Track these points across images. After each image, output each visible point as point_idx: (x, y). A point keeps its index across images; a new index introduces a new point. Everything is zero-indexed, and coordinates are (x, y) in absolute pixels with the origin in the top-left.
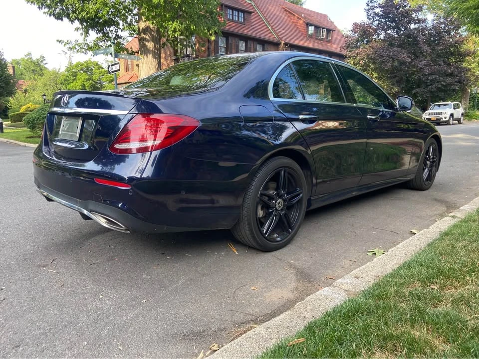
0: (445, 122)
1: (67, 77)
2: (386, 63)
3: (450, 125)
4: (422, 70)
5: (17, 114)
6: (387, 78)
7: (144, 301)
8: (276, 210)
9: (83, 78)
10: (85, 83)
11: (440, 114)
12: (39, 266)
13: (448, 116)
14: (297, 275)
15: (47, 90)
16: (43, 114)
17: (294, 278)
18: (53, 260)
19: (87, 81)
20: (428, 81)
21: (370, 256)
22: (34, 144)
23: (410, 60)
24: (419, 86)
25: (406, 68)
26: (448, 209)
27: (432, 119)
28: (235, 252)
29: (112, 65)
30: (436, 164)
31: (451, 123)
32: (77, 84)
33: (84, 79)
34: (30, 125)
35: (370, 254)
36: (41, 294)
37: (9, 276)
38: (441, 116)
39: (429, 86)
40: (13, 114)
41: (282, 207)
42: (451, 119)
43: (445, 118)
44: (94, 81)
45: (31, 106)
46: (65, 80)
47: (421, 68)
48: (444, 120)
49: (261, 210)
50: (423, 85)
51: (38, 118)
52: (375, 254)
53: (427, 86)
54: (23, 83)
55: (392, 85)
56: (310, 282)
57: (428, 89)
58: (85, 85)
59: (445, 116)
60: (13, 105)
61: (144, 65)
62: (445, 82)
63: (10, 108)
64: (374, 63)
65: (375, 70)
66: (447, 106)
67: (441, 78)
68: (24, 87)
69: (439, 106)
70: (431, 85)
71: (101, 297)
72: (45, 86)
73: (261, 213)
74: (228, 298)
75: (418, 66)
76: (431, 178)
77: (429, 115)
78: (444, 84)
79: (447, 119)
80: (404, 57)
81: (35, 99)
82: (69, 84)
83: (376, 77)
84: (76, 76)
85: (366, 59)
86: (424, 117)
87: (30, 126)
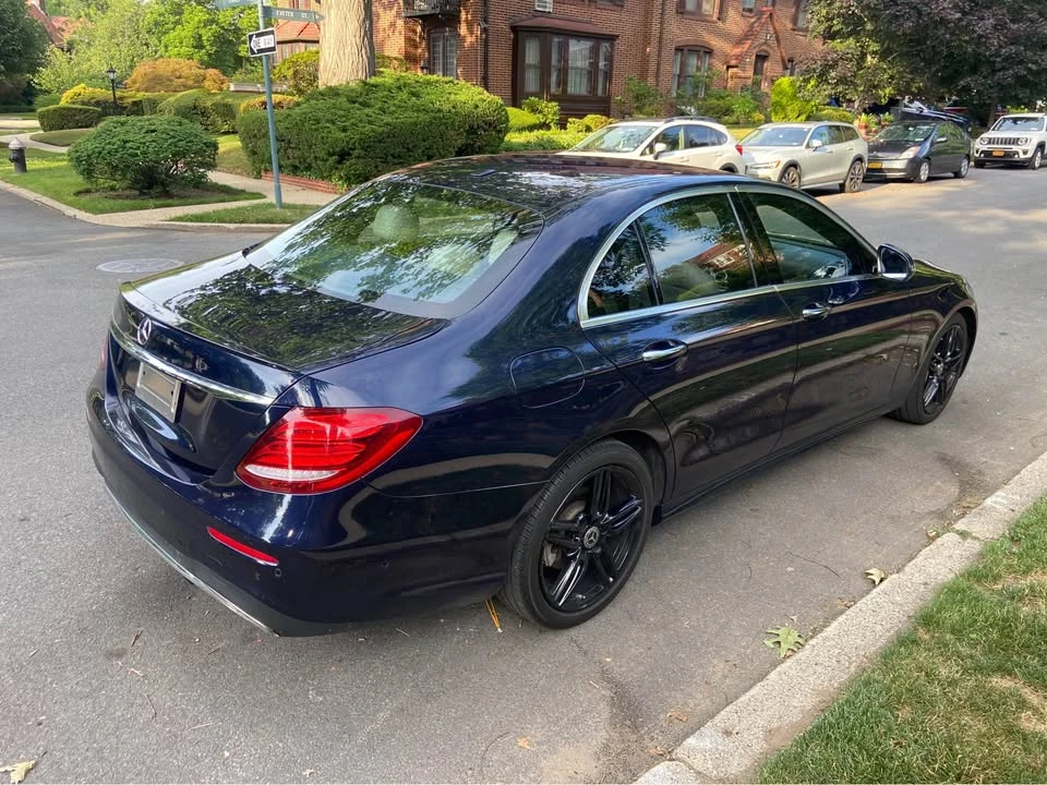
0: (1024, 161)
1: (160, 15)
2: (901, 21)
3: (1034, 168)
4: (984, 40)
5: (55, 110)
6: (901, 55)
7: (308, 771)
8: (584, 549)
9: (196, 19)
10: (202, 31)
11: (1015, 141)
12: (110, 655)
13: (1031, 148)
14: (613, 705)
15: (118, 45)
16: (109, 143)
17: (606, 715)
18: (137, 637)
19: (205, 26)
20: (998, 59)
21: (769, 648)
22: (95, 214)
23: (958, 15)
24: (974, 70)
25: (948, 36)
26: (963, 491)
27: (994, 154)
28: (498, 625)
29: (258, 35)
30: (958, 366)
31: (1037, 165)
32: (183, 34)
33: (200, 22)
34: (82, 167)
35: (769, 643)
36: (113, 740)
37: (51, 683)
38: (1014, 148)
39: (1000, 70)
40: (44, 109)
41: (595, 541)
42: (1039, 154)
43: (1025, 153)
44: (223, 28)
45: (82, 91)
46: (156, 24)
47: (980, 36)
48: (1022, 156)
49: (552, 552)
50: (985, 70)
51: (100, 153)
52: (779, 643)
53: (994, 72)
54: (64, 26)
55: (912, 73)
56: (635, 728)
57: (996, 78)
58: (200, 36)
59: (1025, 147)
60: (43, 82)
61: (333, 12)
62: (1035, 63)
63: (38, 87)
64: (874, 18)
65: (872, 35)
66: (1033, 122)
67: (1029, 54)
68: (67, 37)
69: (1015, 120)
70: (1004, 68)
71: (227, 754)
72: (113, 35)
73: (550, 558)
74: (470, 772)
75: (974, 31)
76: (943, 396)
77: (989, 143)
78: (1034, 67)
79: (1029, 155)
80: (944, 9)
81: (91, 67)
82: (165, 33)
83: (875, 53)
84: (181, 14)
85: (857, 7)
86: (977, 147)
87: (84, 170)
